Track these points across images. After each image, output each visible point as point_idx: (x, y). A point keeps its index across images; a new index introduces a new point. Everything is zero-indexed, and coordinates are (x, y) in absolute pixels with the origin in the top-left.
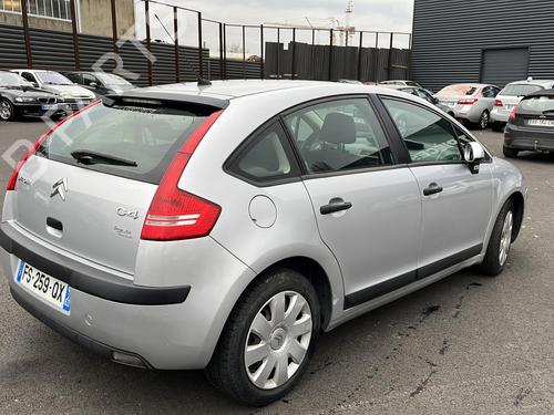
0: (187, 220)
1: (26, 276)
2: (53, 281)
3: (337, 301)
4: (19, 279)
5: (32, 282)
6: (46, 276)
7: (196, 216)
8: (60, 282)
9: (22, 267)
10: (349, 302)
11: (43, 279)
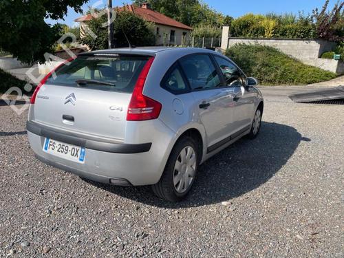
0: (147, 110)
1: (51, 147)
2: (70, 147)
3: (205, 150)
4: (46, 149)
5: (56, 149)
6: (66, 145)
7: (151, 108)
8: (76, 147)
9: (47, 142)
10: (209, 150)
11: (64, 147)
